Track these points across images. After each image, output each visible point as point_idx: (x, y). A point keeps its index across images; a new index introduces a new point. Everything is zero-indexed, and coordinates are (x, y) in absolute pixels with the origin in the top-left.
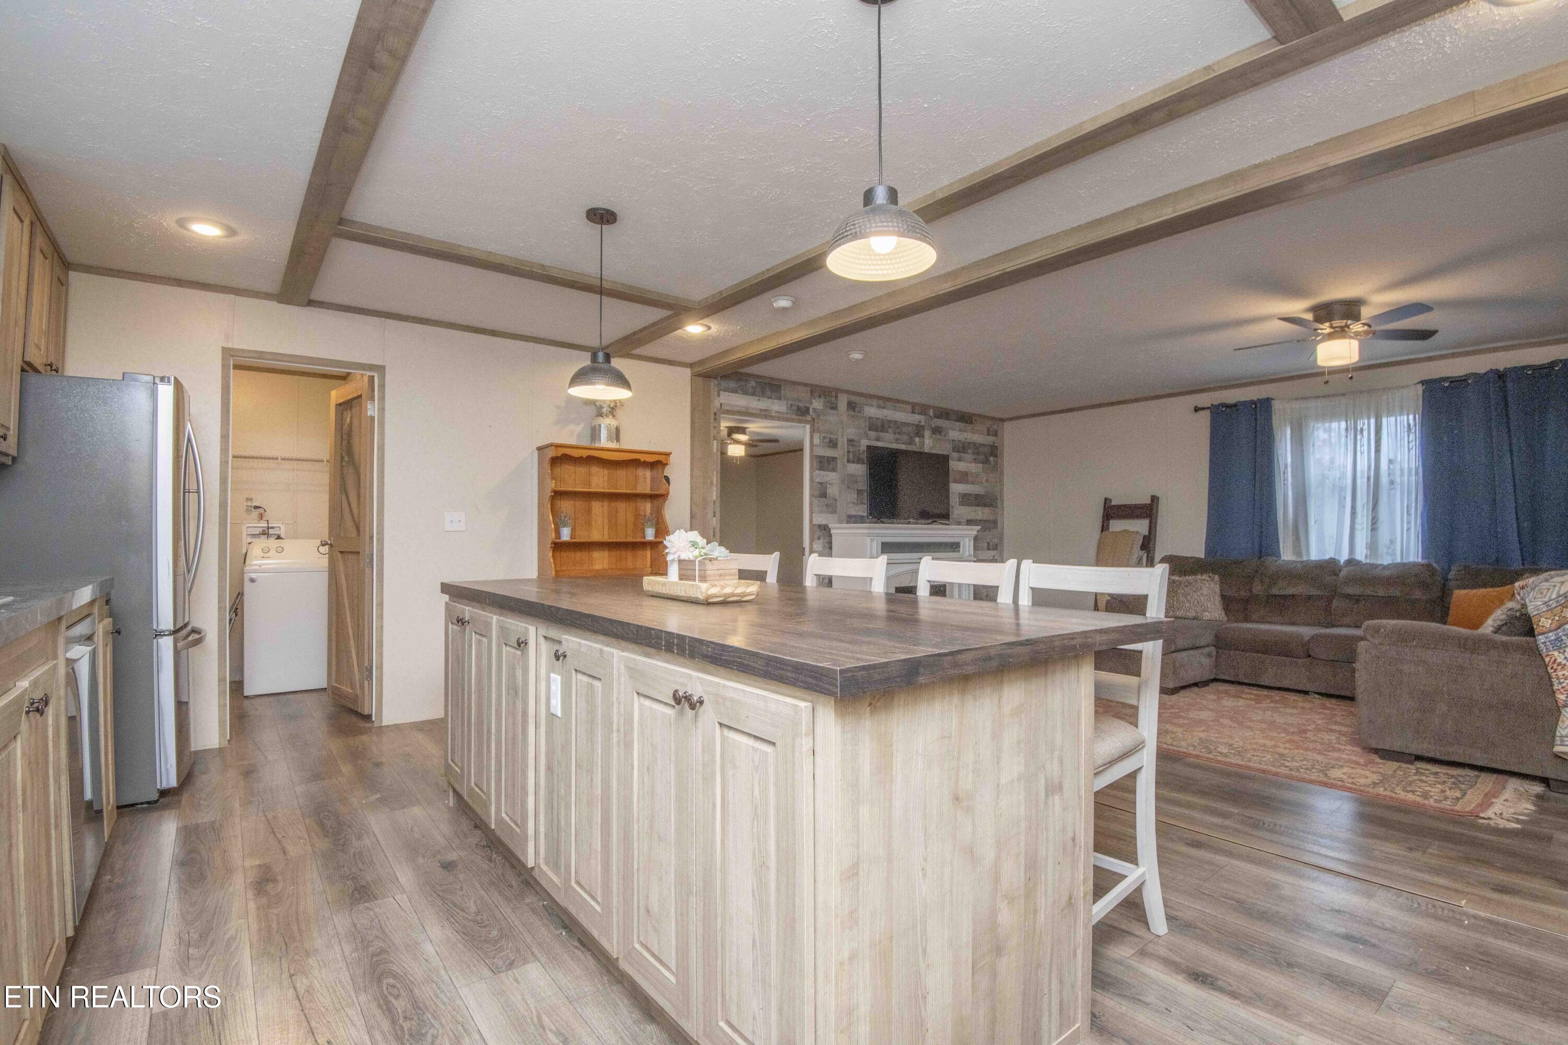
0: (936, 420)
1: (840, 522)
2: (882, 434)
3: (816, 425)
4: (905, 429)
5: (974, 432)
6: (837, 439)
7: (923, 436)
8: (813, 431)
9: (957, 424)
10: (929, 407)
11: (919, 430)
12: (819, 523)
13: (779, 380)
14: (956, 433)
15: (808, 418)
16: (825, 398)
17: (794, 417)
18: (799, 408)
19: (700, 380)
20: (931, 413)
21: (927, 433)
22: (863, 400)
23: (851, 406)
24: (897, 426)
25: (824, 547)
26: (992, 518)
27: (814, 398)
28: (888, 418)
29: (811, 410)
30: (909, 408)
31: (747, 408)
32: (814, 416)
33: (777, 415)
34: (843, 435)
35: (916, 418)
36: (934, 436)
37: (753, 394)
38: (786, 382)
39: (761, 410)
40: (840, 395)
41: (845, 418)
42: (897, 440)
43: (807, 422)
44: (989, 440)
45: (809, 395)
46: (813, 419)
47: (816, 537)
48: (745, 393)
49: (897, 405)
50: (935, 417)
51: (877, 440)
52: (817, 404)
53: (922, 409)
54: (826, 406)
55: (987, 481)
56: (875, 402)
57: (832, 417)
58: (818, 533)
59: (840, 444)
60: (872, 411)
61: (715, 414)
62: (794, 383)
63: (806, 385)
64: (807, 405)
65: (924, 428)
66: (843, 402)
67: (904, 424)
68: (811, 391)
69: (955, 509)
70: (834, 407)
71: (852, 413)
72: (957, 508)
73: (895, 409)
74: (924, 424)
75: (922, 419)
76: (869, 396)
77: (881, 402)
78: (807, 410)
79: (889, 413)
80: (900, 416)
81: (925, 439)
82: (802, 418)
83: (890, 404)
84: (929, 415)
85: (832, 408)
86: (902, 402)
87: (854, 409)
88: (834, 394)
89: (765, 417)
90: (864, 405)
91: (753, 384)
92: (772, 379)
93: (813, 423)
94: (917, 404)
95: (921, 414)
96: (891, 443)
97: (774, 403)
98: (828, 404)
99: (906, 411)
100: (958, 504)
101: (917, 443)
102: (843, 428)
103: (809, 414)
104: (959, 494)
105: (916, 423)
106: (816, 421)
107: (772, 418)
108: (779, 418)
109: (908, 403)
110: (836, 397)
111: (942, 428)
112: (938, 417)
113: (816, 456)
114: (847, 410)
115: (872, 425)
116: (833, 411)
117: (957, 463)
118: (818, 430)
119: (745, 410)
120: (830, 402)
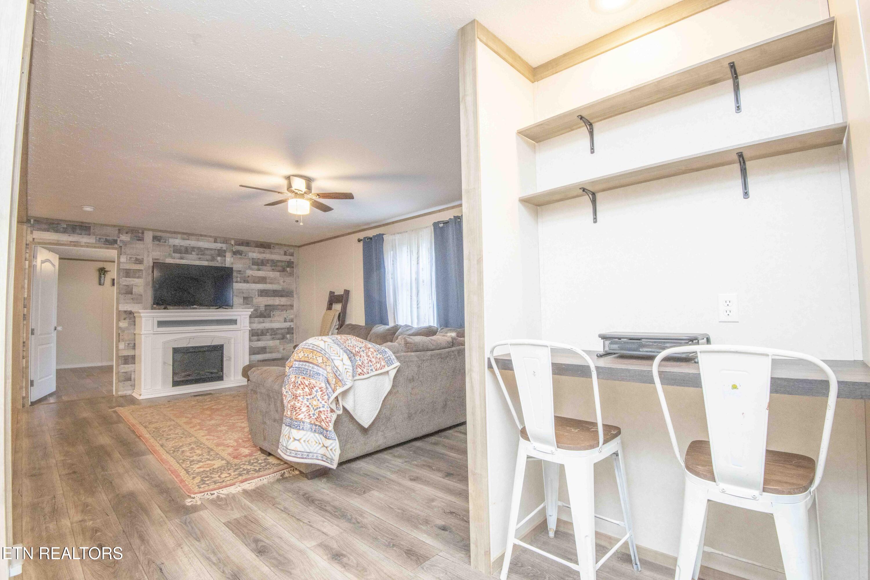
0: (236, 247)
1: (145, 309)
2: (186, 255)
3: (123, 250)
4: (207, 252)
5: (271, 253)
6: (143, 259)
7: (225, 256)
8: (120, 254)
9: (257, 249)
10: (230, 239)
11: (221, 253)
12: (125, 310)
13: (88, 223)
14: (255, 254)
15: (116, 246)
16: (132, 234)
17: (103, 245)
18: (107, 240)
20: (233, 242)
21: (228, 255)
22: (168, 235)
23: (156, 238)
24: (201, 251)
25: (130, 324)
26: (289, 303)
27: (122, 234)
28: (191, 246)
29: (118, 241)
30: (212, 240)
31: (58, 241)
32: (121, 245)
33: (88, 244)
34: (148, 255)
35: (219, 246)
36: (234, 256)
37: (65, 232)
38: (95, 224)
39: (71, 242)
40: (145, 232)
41: (150, 246)
42: (200, 259)
43: (115, 249)
44: (288, 258)
45: (117, 232)
46: (121, 247)
47: (123, 318)
48: (57, 231)
49: (200, 237)
50: (235, 245)
51: (182, 258)
52: (125, 238)
53: (226, 241)
54: (132, 239)
55: (284, 282)
56: (179, 236)
57: (139, 245)
58: (124, 316)
59: (145, 262)
60: (177, 241)
61: (27, 245)
62: (103, 225)
63: (115, 226)
64: (115, 238)
65: (225, 251)
66: (148, 236)
67: (207, 249)
68: (119, 230)
69: (254, 299)
70: (141, 239)
71: (158, 243)
72: (256, 298)
73: (198, 240)
74: (225, 249)
75: (224, 246)
76: (175, 233)
77: (185, 236)
78: (115, 242)
79: (192, 243)
80: (203, 244)
81: (227, 259)
82: (110, 246)
83: (193, 237)
84: (231, 243)
85: (138, 240)
86: (205, 236)
87: (159, 240)
88: (140, 231)
89: (75, 246)
90: (169, 238)
91: (65, 226)
92: (82, 223)
93: (121, 249)
94: (220, 237)
95: (223, 243)
96: (194, 260)
97: (83, 237)
98: (135, 238)
99: (208, 241)
100: (257, 295)
101: (219, 261)
102: (149, 252)
103: (117, 243)
104: (258, 290)
105: (219, 248)
106: (123, 248)
107: (82, 246)
108: (87, 247)
109: (211, 236)
110: (143, 233)
111: (242, 251)
112: (239, 245)
113: (123, 269)
114: (153, 241)
115: (177, 250)
116: (140, 242)
117: (256, 272)
118: (125, 254)
119: (56, 242)
120: (136, 237)
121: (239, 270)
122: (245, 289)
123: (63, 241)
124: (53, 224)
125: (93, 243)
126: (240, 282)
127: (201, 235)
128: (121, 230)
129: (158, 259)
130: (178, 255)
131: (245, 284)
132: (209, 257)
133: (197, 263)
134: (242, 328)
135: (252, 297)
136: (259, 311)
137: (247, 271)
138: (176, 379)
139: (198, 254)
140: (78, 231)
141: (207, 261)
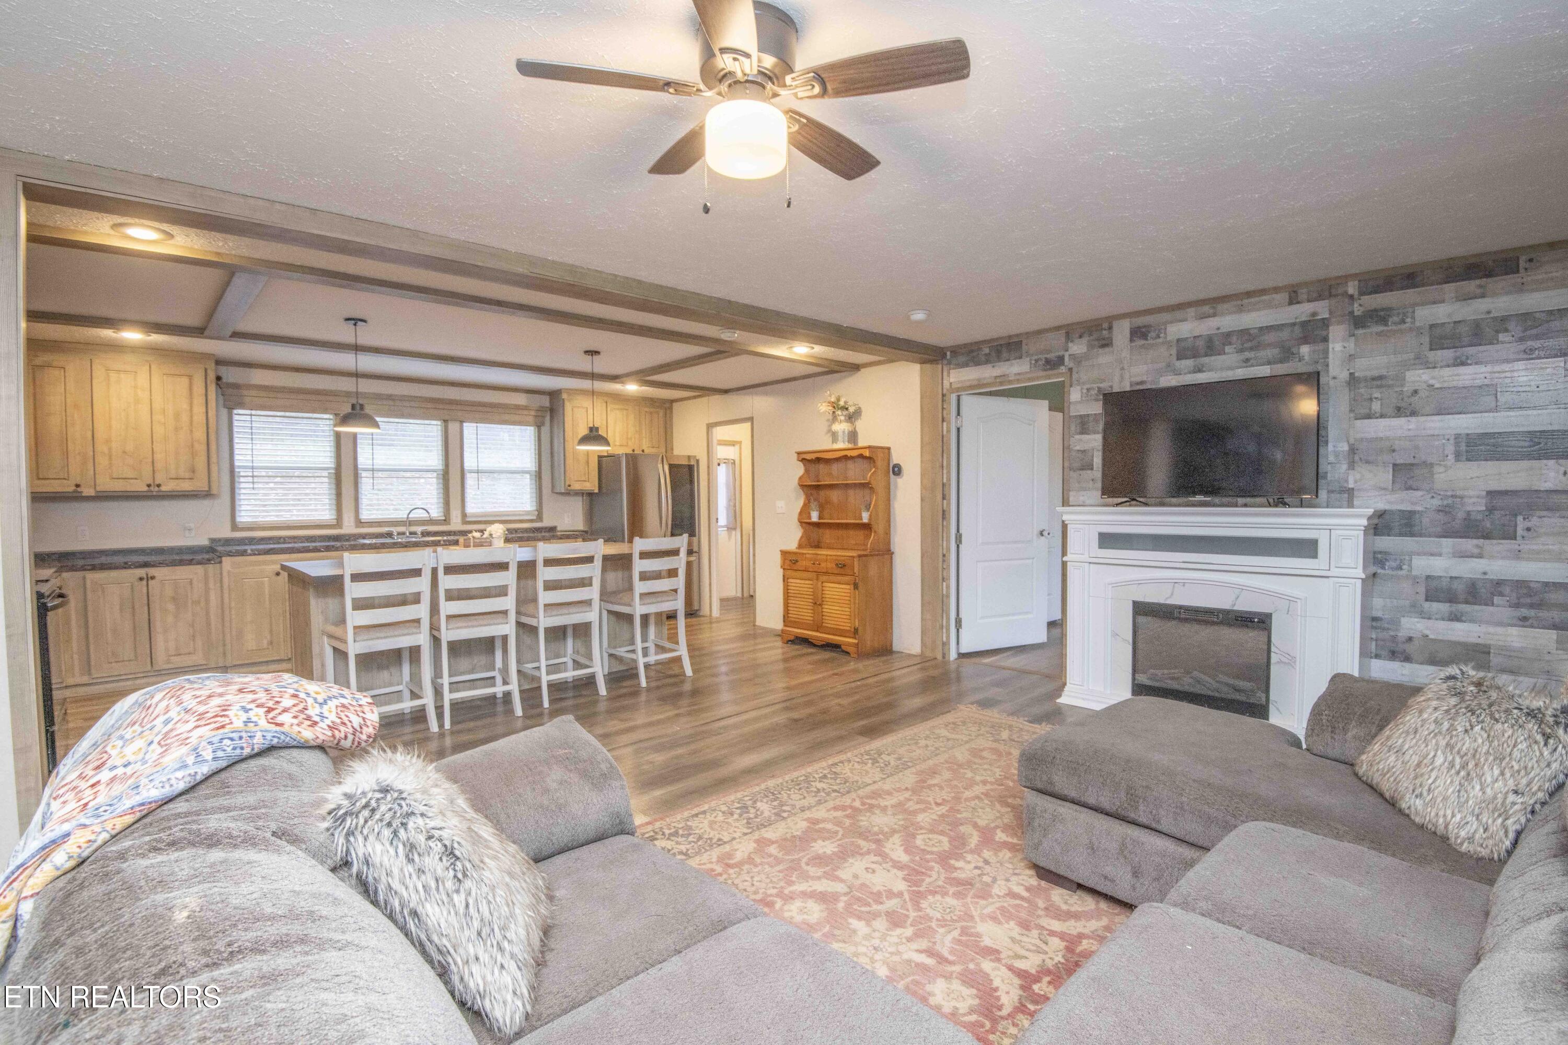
0: (1365, 298)
2: (1206, 360)
3: (1075, 376)
4: (1270, 338)
5: (1521, 289)
6: (1112, 387)
7: (1325, 339)
8: (1069, 385)
9: (1450, 288)
10: (1346, 278)
11: (1315, 331)
13: (1017, 335)
15: (1062, 369)
16: (1090, 335)
17: (1044, 373)
18: (1048, 361)
19: (928, 366)
20: (1352, 288)
21: (1340, 331)
22: (1165, 317)
23: (1137, 333)
27: (1072, 341)
28: (1223, 330)
29: (1066, 359)
30: (1283, 297)
31: (979, 380)
32: (1071, 365)
33: (1018, 377)
34: (1122, 379)
35: (1303, 311)
36: (1360, 332)
37: (987, 362)
38: (1028, 334)
39: (996, 377)
40: (1115, 324)
41: (1125, 354)
42: (1247, 360)
43: (1061, 375)
45: (1063, 339)
46: (1071, 370)
48: (978, 364)
49: (1246, 301)
50: (1362, 293)
51: (1200, 370)
52: (1078, 348)
53: (1327, 289)
54: (1091, 347)
56: (1191, 312)
57: (1104, 358)
60: (1188, 328)
61: (943, 395)
62: (1040, 332)
63: (1058, 328)
64: (1061, 353)
65: (1325, 323)
66: (1122, 332)
67: (1270, 328)
68: (1067, 333)
69: (1437, 469)
70: (1106, 343)
71: (1143, 342)
72: (1447, 468)
73: (1241, 310)
74: (1326, 316)
75: (1322, 309)
76: (1181, 306)
77: (1206, 309)
78: (1060, 360)
79: (1228, 321)
80: (1253, 319)
81: (1331, 346)
82: (1055, 372)
83: (1226, 306)
84: (1345, 294)
85: (1103, 346)
86: (1263, 292)
87: (1144, 336)
88: (1105, 325)
89: (1001, 383)
90: (1166, 323)
91: (987, 351)
92: (1010, 337)
93: (1071, 375)
94: (1306, 284)
95: (1320, 298)
96: (1230, 368)
97: (1012, 365)
98: (1096, 343)
99: (1269, 306)
100: (1451, 457)
101: (1306, 358)
102: (1123, 369)
103: (1063, 364)
104: (1457, 437)
105: (1304, 319)
106: (1075, 370)
107: (1010, 382)
108: (1018, 381)
109: (1276, 290)
110: (1110, 328)
111: (1389, 309)
112: (1376, 290)
113: (1076, 416)
114: (1131, 340)
115: (1186, 350)
116: (1107, 350)
117: (1447, 372)
118: (1079, 382)
119: (975, 383)
120: (1098, 340)
121: (1376, 373)
122: (1400, 439)
123: (985, 379)
124: (972, 351)
125: (1027, 373)
126: (1382, 416)
127: (1249, 294)
128: (1070, 331)
129: (1142, 383)
130: (1189, 363)
131: (1402, 421)
132: (1269, 353)
133: (1241, 373)
134: (1334, 572)
135: (1432, 465)
136: (1461, 515)
137: (1408, 374)
138: (1142, 679)
139: (1241, 351)
140: (1005, 355)
141: (1269, 363)
